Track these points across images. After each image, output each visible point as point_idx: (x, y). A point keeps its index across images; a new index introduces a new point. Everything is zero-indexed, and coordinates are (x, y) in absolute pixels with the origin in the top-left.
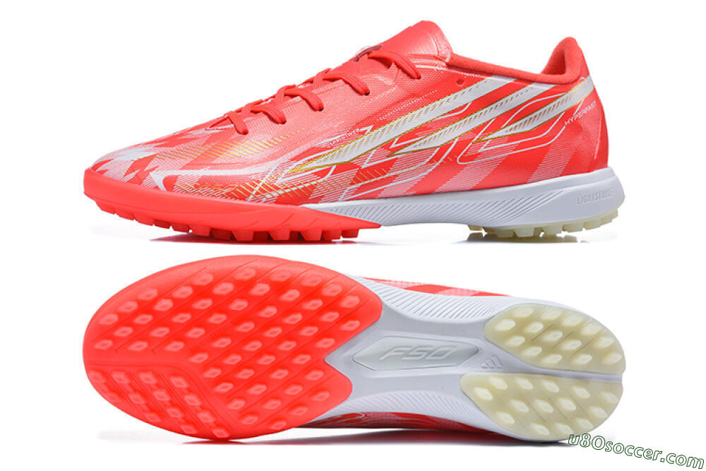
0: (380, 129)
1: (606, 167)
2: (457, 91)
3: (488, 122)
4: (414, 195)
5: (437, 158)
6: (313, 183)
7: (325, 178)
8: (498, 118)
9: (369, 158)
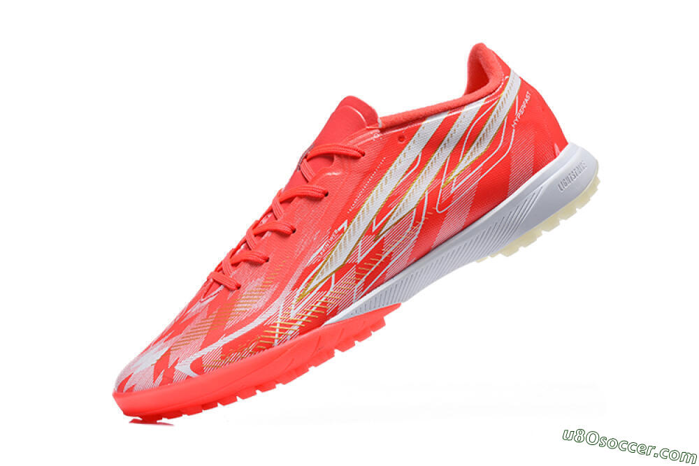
0: (355, 220)
1: (567, 144)
2: (403, 149)
3: (445, 163)
4: (415, 261)
5: (418, 218)
6: (323, 300)
7: (331, 290)
8: (452, 154)
9: (360, 251)
